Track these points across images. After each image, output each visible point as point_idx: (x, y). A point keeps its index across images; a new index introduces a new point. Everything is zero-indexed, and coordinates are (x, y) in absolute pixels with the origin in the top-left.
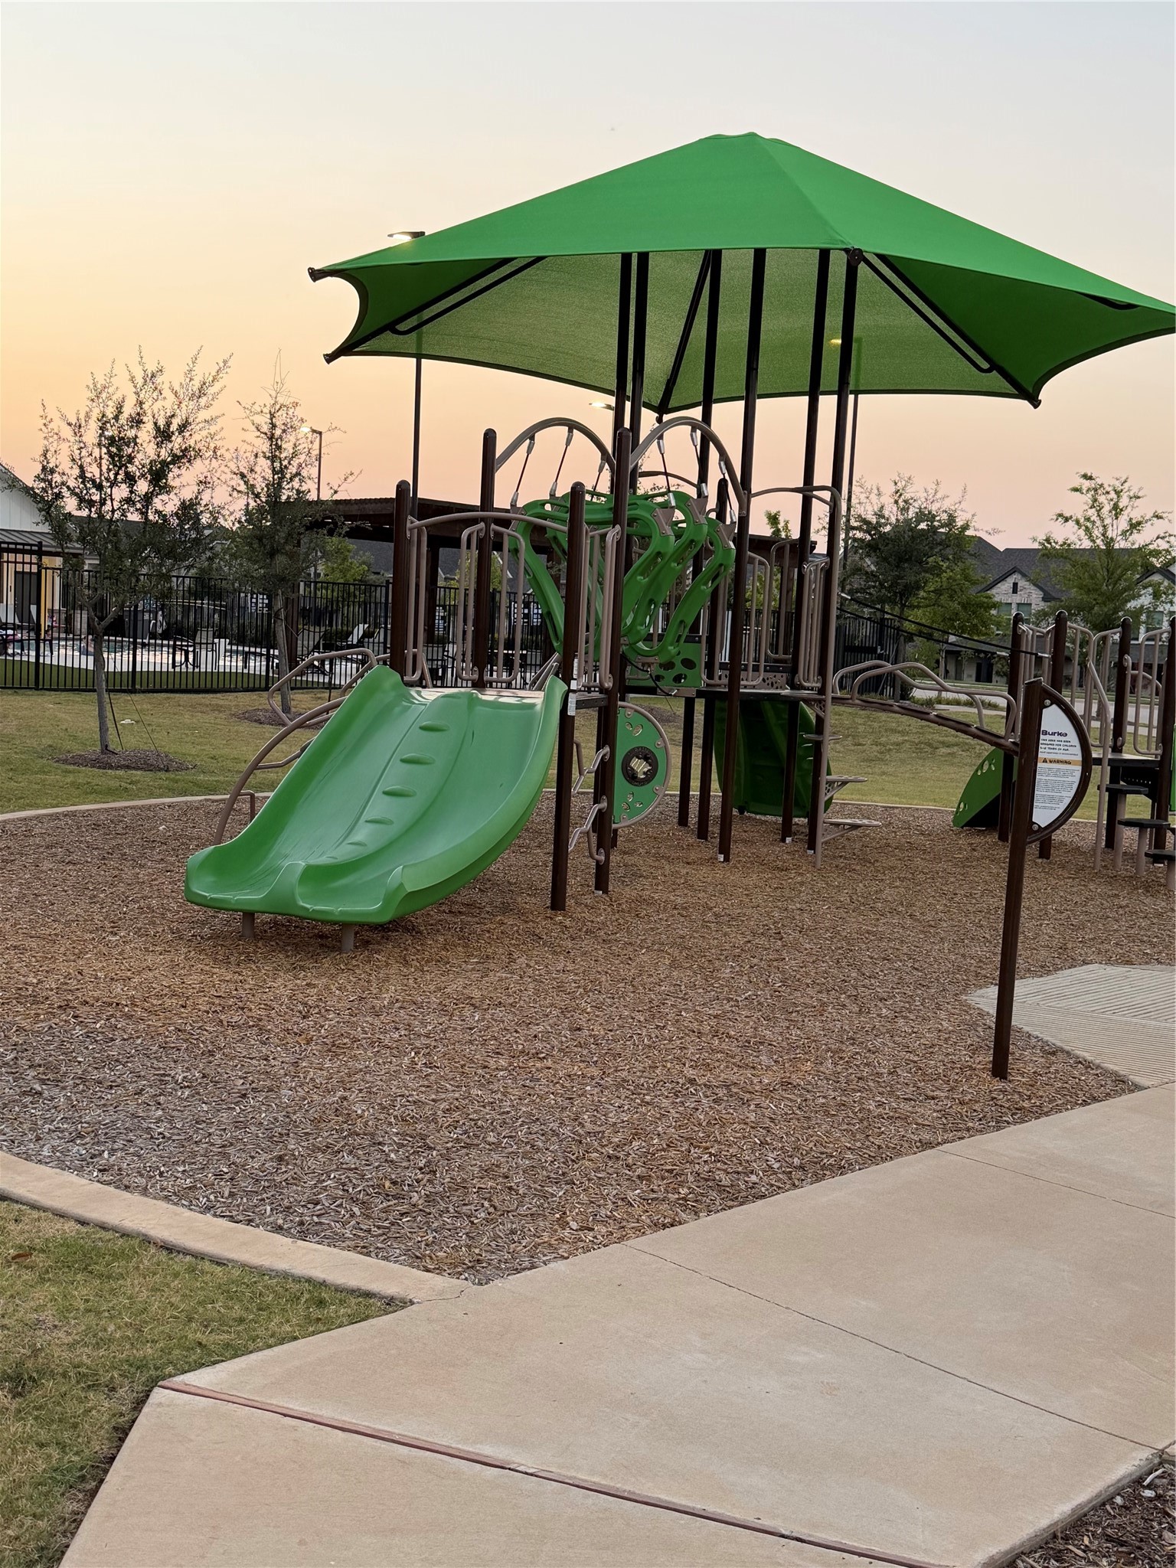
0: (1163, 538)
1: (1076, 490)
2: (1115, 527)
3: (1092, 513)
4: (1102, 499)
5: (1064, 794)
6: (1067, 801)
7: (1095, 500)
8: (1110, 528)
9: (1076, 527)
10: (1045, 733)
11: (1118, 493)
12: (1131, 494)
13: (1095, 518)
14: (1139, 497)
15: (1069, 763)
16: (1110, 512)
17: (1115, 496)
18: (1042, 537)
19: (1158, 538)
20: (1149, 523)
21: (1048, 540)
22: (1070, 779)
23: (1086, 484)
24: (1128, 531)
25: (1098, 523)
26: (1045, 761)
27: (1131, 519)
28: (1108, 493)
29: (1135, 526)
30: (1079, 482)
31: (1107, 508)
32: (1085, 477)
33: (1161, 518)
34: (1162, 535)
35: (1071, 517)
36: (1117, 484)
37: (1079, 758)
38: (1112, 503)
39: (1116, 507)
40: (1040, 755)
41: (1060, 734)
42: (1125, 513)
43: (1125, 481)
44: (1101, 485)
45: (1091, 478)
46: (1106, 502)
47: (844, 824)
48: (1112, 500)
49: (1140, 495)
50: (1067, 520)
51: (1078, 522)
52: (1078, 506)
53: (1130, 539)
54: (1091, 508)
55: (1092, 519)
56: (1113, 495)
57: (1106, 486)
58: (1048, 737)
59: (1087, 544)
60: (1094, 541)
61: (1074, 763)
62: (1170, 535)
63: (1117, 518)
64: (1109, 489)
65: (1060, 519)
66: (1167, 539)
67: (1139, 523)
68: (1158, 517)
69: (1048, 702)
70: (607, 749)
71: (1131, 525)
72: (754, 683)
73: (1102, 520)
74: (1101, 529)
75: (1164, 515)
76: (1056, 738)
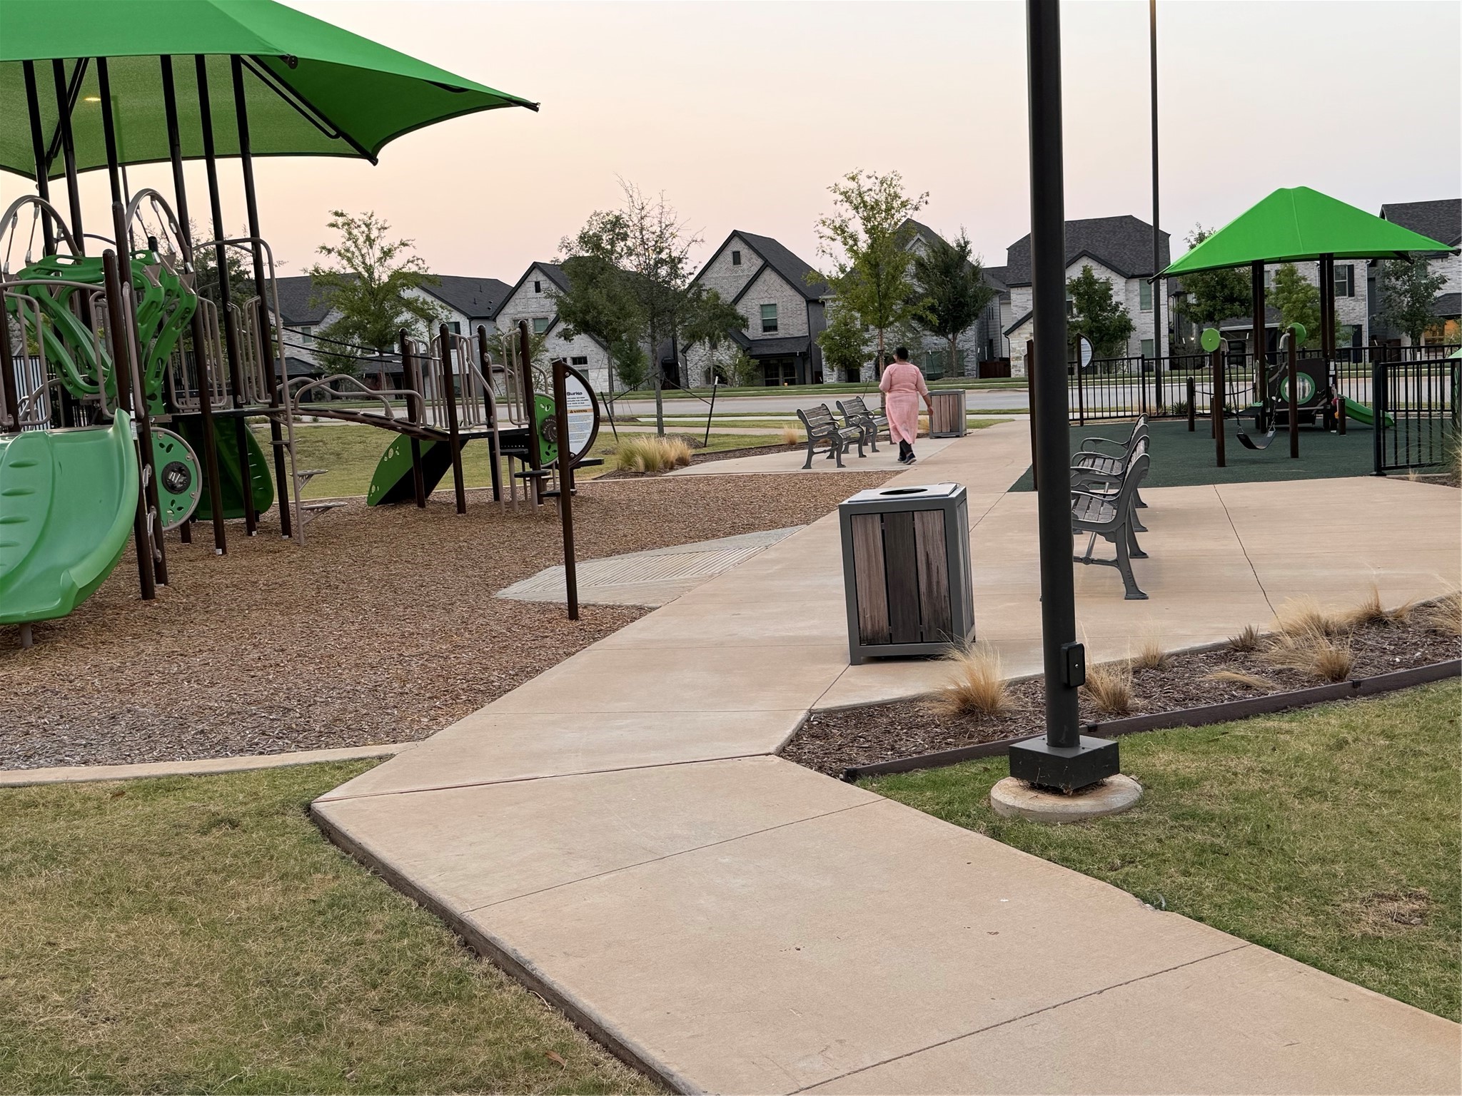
0: (412, 262)
1: (332, 225)
2: (371, 255)
3: (349, 243)
4: (355, 232)
5: (586, 431)
6: (589, 436)
7: (350, 233)
8: (368, 257)
9: (340, 258)
10: (569, 394)
11: (367, 226)
12: (379, 227)
13: (353, 248)
14: (386, 228)
15: (585, 411)
16: (365, 242)
17: (366, 229)
18: (311, 269)
19: (408, 262)
20: (398, 250)
21: (316, 270)
22: (588, 421)
23: (340, 220)
24: (381, 258)
25: (357, 253)
26: (572, 412)
27: (382, 248)
28: (359, 226)
29: (387, 253)
30: (333, 219)
31: (361, 240)
32: (336, 214)
33: (407, 245)
34: (411, 259)
35: (333, 249)
36: (366, 218)
37: (591, 407)
38: (364, 235)
39: (368, 238)
40: (568, 409)
41: (578, 394)
42: (377, 242)
43: (372, 216)
44: (352, 220)
45: (342, 215)
46: (359, 234)
47: (318, 508)
48: (363, 232)
49: (386, 226)
50: (329, 251)
51: (340, 254)
52: (337, 239)
53: (386, 264)
54: (348, 240)
55: (351, 249)
56: (364, 228)
57: (356, 220)
58: (571, 396)
59: (350, 270)
60: (355, 269)
61: (590, 411)
62: (418, 259)
63: (371, 247)
64: (360, 223)
65: (324, 251)
66: (416, 262)
67: (390, 250)
68: (404, 244)
69: (567, 374)
70: (149, 467)
71: (384, 253)
72: (220, 405)
73: (360, 250)
74: (360, 258)
75: (409, 243)
76: (576, 396)
